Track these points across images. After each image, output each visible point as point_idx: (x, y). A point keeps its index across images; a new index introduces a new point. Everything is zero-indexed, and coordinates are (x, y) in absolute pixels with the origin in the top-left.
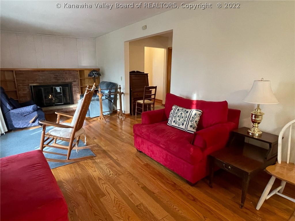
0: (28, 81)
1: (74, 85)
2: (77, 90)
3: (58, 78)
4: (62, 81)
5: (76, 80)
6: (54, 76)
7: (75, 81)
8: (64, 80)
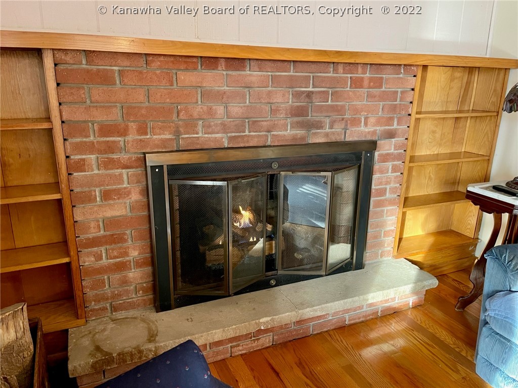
0: (142, 130)
1: (385, 158)
2: (392, 185)
3: (312, 117)
4: (327, 135)
5: (395, 126)
6: (291, 101)
7: (391, 135)
8: (338, 128)
